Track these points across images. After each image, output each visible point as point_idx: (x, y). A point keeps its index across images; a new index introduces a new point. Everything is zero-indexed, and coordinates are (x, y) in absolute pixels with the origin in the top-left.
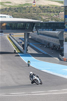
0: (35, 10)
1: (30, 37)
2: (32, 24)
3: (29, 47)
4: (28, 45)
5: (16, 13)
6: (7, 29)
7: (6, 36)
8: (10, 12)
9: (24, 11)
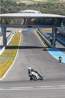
0: (63, 6)
1: (58, 32)
2: (60, 20)
3: (56, 42)
4: (56, 40)
5: (45, 9)
6: (35, 24)
7: (35, 31)
8: (39, 8)
9: (52, 7)
